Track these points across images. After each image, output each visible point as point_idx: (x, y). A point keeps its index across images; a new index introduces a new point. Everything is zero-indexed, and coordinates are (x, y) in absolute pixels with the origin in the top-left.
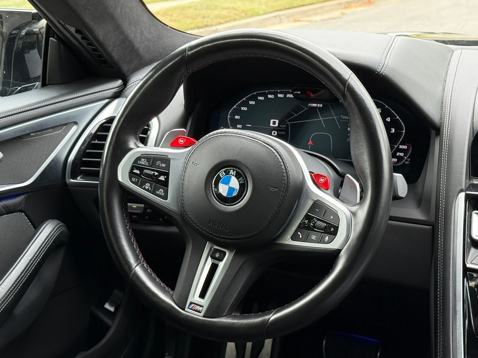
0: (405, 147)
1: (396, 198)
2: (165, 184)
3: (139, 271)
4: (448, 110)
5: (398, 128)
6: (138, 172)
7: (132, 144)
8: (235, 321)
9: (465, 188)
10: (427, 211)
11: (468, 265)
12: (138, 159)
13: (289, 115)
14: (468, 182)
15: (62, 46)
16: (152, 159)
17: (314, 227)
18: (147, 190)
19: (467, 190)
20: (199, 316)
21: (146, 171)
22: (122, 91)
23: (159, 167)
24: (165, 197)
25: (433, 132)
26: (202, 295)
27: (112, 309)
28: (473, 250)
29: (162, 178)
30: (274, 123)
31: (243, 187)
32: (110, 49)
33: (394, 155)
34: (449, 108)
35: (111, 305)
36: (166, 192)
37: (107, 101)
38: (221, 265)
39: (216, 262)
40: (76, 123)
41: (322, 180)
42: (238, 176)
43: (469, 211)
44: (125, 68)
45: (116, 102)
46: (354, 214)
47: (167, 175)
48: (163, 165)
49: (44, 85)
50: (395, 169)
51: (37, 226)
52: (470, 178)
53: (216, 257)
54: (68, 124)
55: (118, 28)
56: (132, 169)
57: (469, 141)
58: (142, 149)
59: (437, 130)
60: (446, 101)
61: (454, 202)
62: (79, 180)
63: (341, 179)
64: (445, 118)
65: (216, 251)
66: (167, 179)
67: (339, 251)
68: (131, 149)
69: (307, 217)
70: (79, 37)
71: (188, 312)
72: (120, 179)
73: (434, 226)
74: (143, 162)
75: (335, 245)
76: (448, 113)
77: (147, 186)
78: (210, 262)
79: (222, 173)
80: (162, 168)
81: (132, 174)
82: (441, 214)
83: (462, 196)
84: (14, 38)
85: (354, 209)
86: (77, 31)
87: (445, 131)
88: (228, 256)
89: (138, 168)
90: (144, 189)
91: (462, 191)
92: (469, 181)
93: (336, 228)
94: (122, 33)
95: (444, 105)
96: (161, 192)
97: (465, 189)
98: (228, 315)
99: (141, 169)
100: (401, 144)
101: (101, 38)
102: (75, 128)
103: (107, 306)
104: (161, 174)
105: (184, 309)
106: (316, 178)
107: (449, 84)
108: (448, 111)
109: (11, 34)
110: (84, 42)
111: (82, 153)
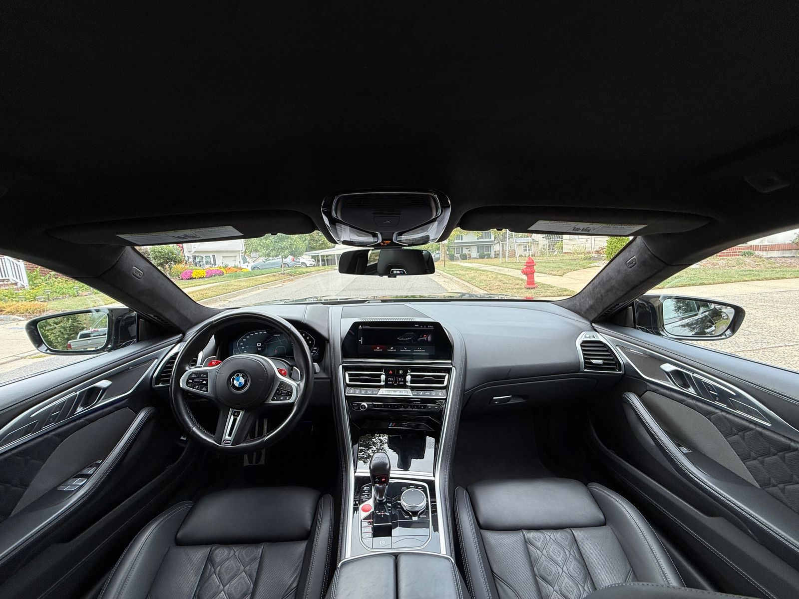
0: (316, 348)
1: (316, 373)
2: (206, 384)
3: (195, 429)
5: (312, 341)
6: (191, 381)
7: (187, 368)
8: (248, 444)
9: (342, 363)
10: (327, 374)
11: (347, 395)
12: (191, 375)
13: (265, 340)
14: (342, 360)
15: (147, 323)
16: (198, 374)
17: (281, 393)
18: (197, 389)
20: (229, 446)
21: (195, 380)
22: (182, 339)
23: (202, 377)
24: (207, 391)
25: (326, 342)
26: (230, 435)
27: (185, 439)
28: (347, 388)
29: (204, 382)
30: (259, 345)
31: (246, 381)
32: (174, 322)
33: (311, 352)
35: (184, 437)
36: (207, 388)
37: (174, 345)
38: (239, 418)
39: (236, 417)
40: (157, 358)
41: (283, 372)
42: (243, 377)
43: (344, 372)
44: (183, 328)
45: (179, 345)
46: (299, 385)
47: (207, 380)
48: (205, 376)
49: (138, 341)
50: (314, 360)
51: (137, 412)
53: (236, 415)
54: (151, 360)
55: (178, 312)
56: (188, 380)
57: (341, 344)
58: (194, 369)
59: (328, 341)
60: (330, 330)
61: (338, 369)
62: (161, 385)
63: (291, 368)
64: (330, 336)
65: (235, 412)
66: (207, 382)
67: (294, 403)
68: (187, 370)
69: (278, 389)
70: (156, 318)
71: (223, 445)
72: (181, 386)
73: (331, 379)
74: (194, 376)
75: (291, 400)
76: (331, 334)
77: (197, 387)
78: (232, 418)
79: (235, 376)
80: (204, 377)
81: (188, 383)
82: (334, 375)
83: (341, 366)
84: (119, 321)
85: (298, 383)
86: (154, 316)
87: (331, 341)
88: (241, 413)
89: (191, 379)
90: (195, 389)
93: (292, 393)
94: (180, 313)
96: (204, 389)
98: (244, 442)
99: (193, 380)
100: (314, 347)
101: (168, 317)
102: (156, 360)
103: (182, 438)
104: (204, 380)
105: (220, 444)
106: (280, 371)
107: (330, 322)
109: (117, 319)
110: (160, 320)
111: (161, 371)
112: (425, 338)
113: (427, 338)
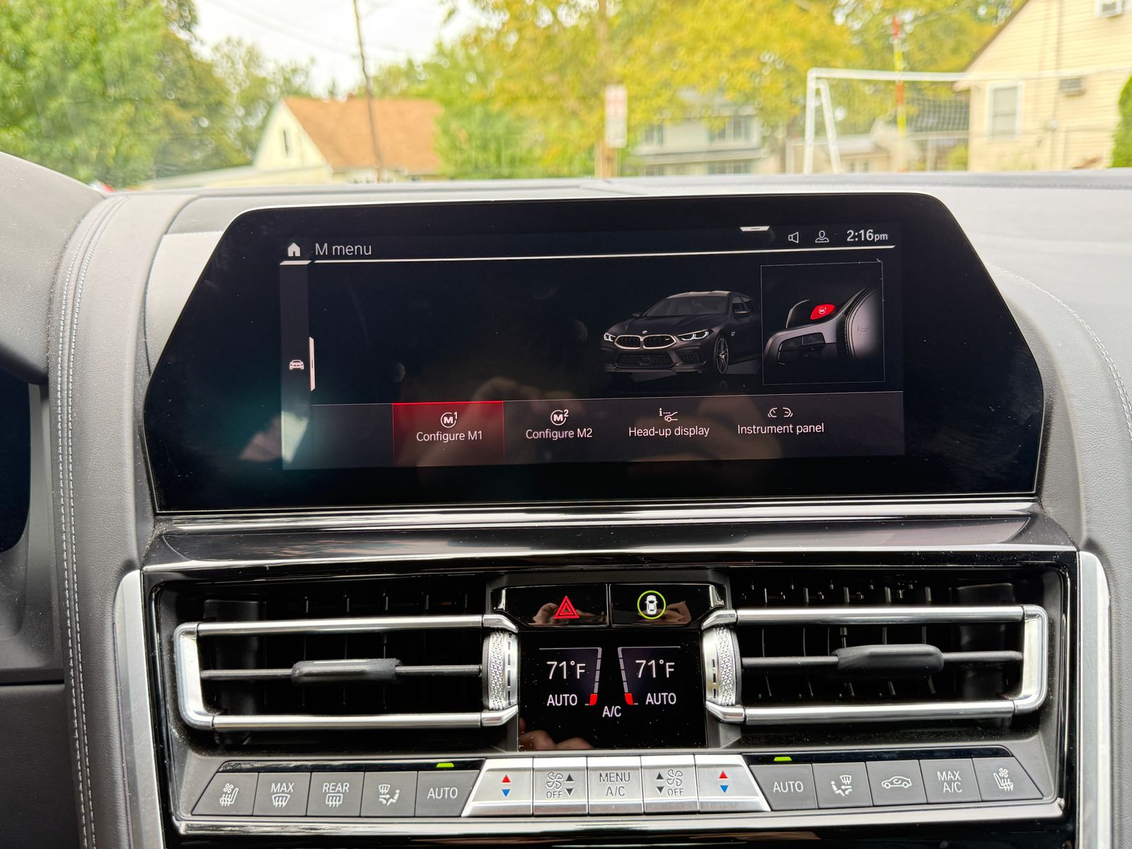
4: (69, 317)
9: (139, 553)
11: (181, 823)
14: (152, 529)
19: (147, 560)
25: (34, 390)
34: (69, 312)
43: (162, 627)
52: (156, 514)
57: (134, 400)
59: (44, 381)
60: (62, 295)
61: (109, 609)
64: (59, 343)
76: (68, 327)
83: (133, 580)
87: (60, 382)
91: (129, 567)
92: (154, 527)
95: (54, 307)
97: (139, 558)
108: (68, 322)
112: (827, 330)
113: (841, 331)
